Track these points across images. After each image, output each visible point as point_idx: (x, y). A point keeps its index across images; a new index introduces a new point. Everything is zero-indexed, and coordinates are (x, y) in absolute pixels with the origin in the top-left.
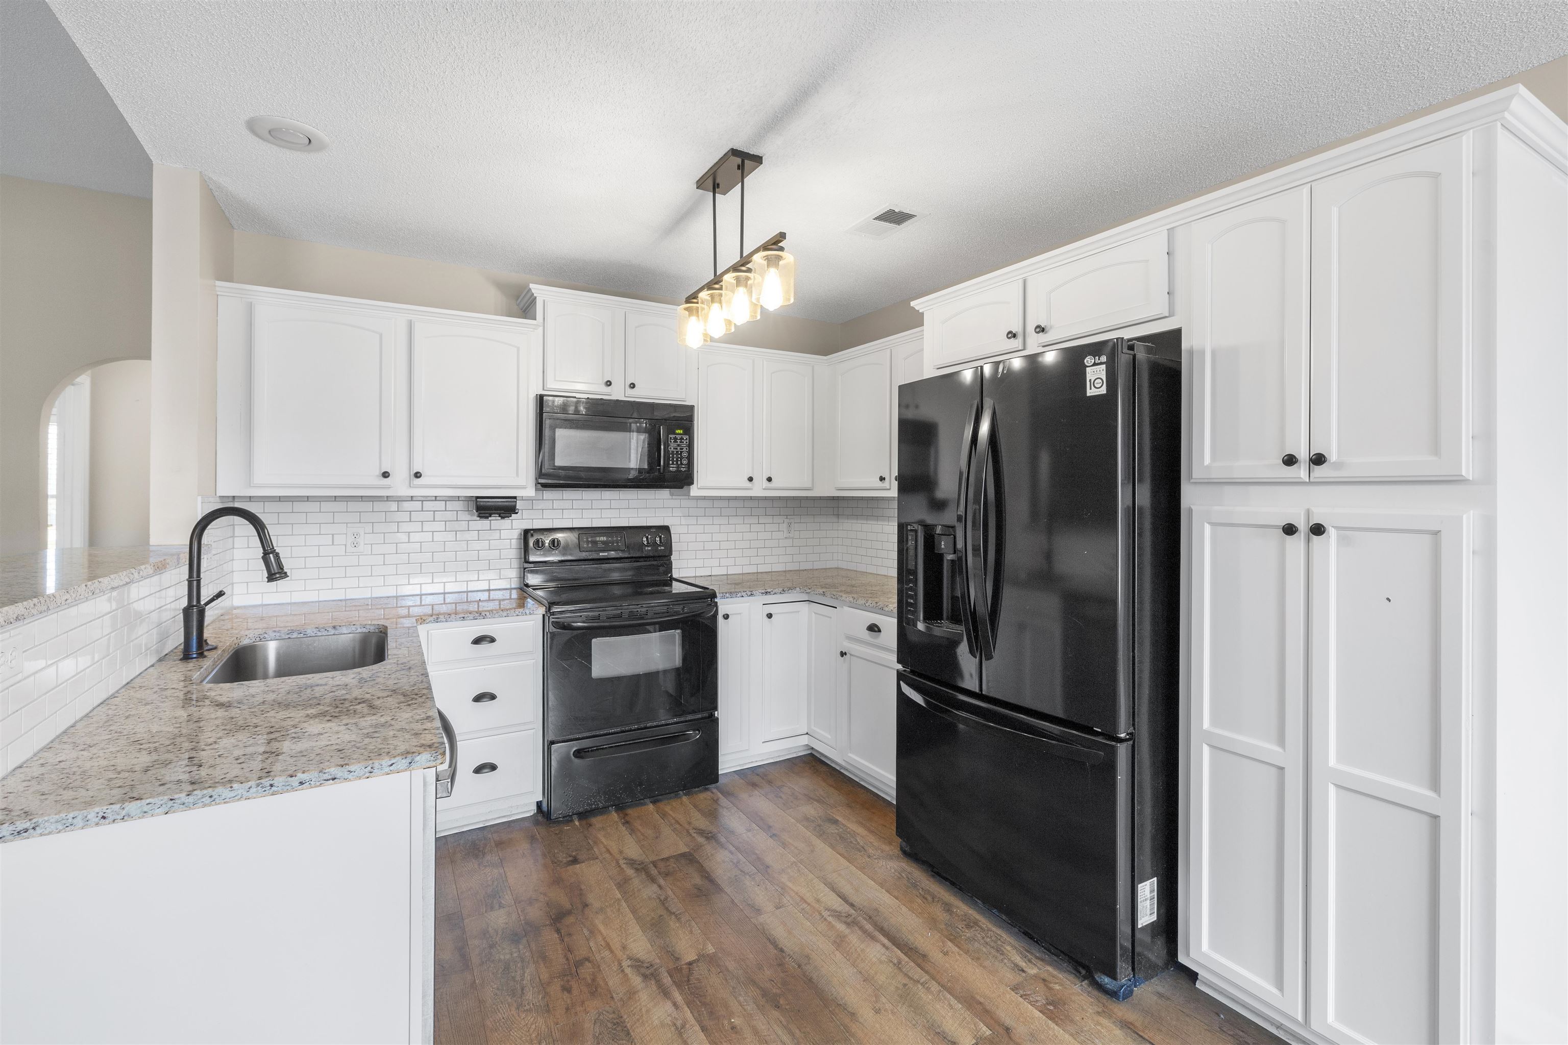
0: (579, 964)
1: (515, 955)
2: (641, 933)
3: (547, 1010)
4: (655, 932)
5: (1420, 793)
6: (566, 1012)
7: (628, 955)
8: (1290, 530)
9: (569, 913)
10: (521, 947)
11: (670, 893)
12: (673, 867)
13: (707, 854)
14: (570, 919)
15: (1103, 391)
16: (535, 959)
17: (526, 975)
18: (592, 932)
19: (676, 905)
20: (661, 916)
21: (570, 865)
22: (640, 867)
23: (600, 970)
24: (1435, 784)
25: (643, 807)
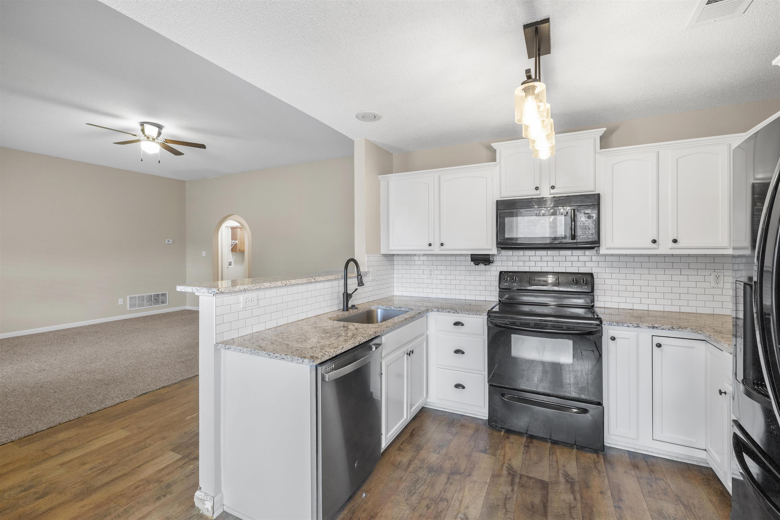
0: (442, 500)
1: (425, 477)
2: (481, 506)
3: (414, 509)
4: (488, 511)
6: (419, 517)
7: (465, 512)
9: (460, 474)
10: (430, 475)
11: (515, 496)
12: (530, 485)
13: (558, 490)
14: (458, 477)
16: (429, 484)
17: (420, 488)
18: (461, 489)
19: (511, 506)
20: (499, 505)
21: (481, 452)
22: (512, 473)
23: (448, 510)
25: (544, 443)
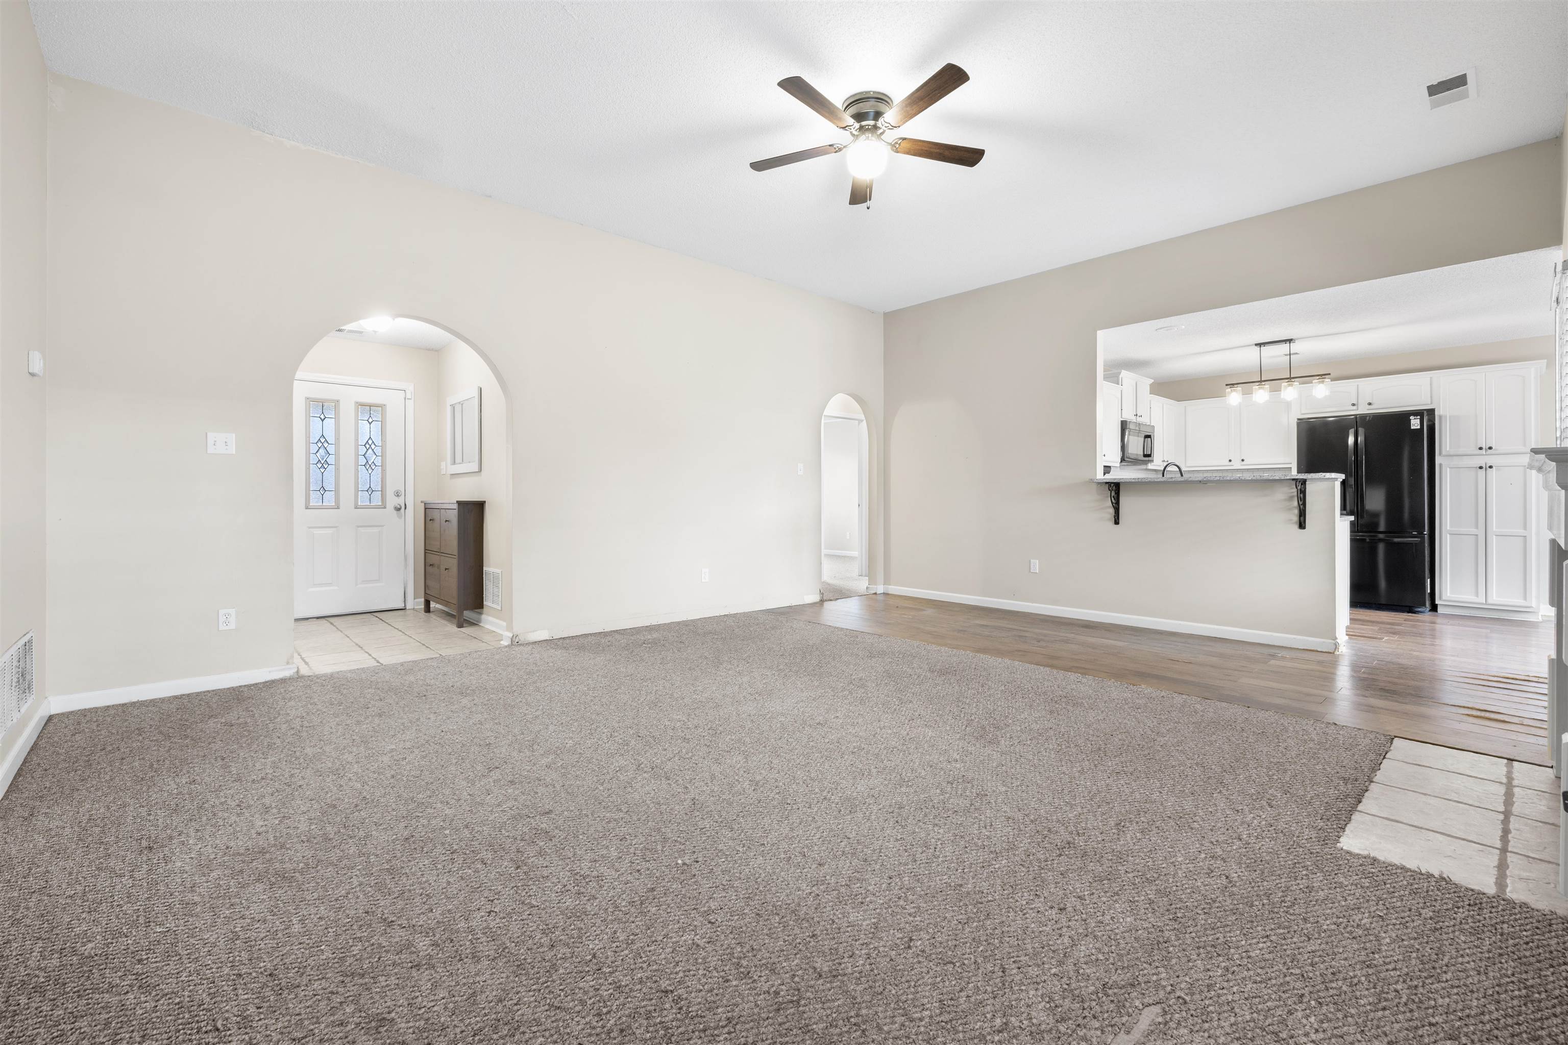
5: (1521, 532)
8: (1481, 468)
15: (1419, 427)
24: (1525, 528)
